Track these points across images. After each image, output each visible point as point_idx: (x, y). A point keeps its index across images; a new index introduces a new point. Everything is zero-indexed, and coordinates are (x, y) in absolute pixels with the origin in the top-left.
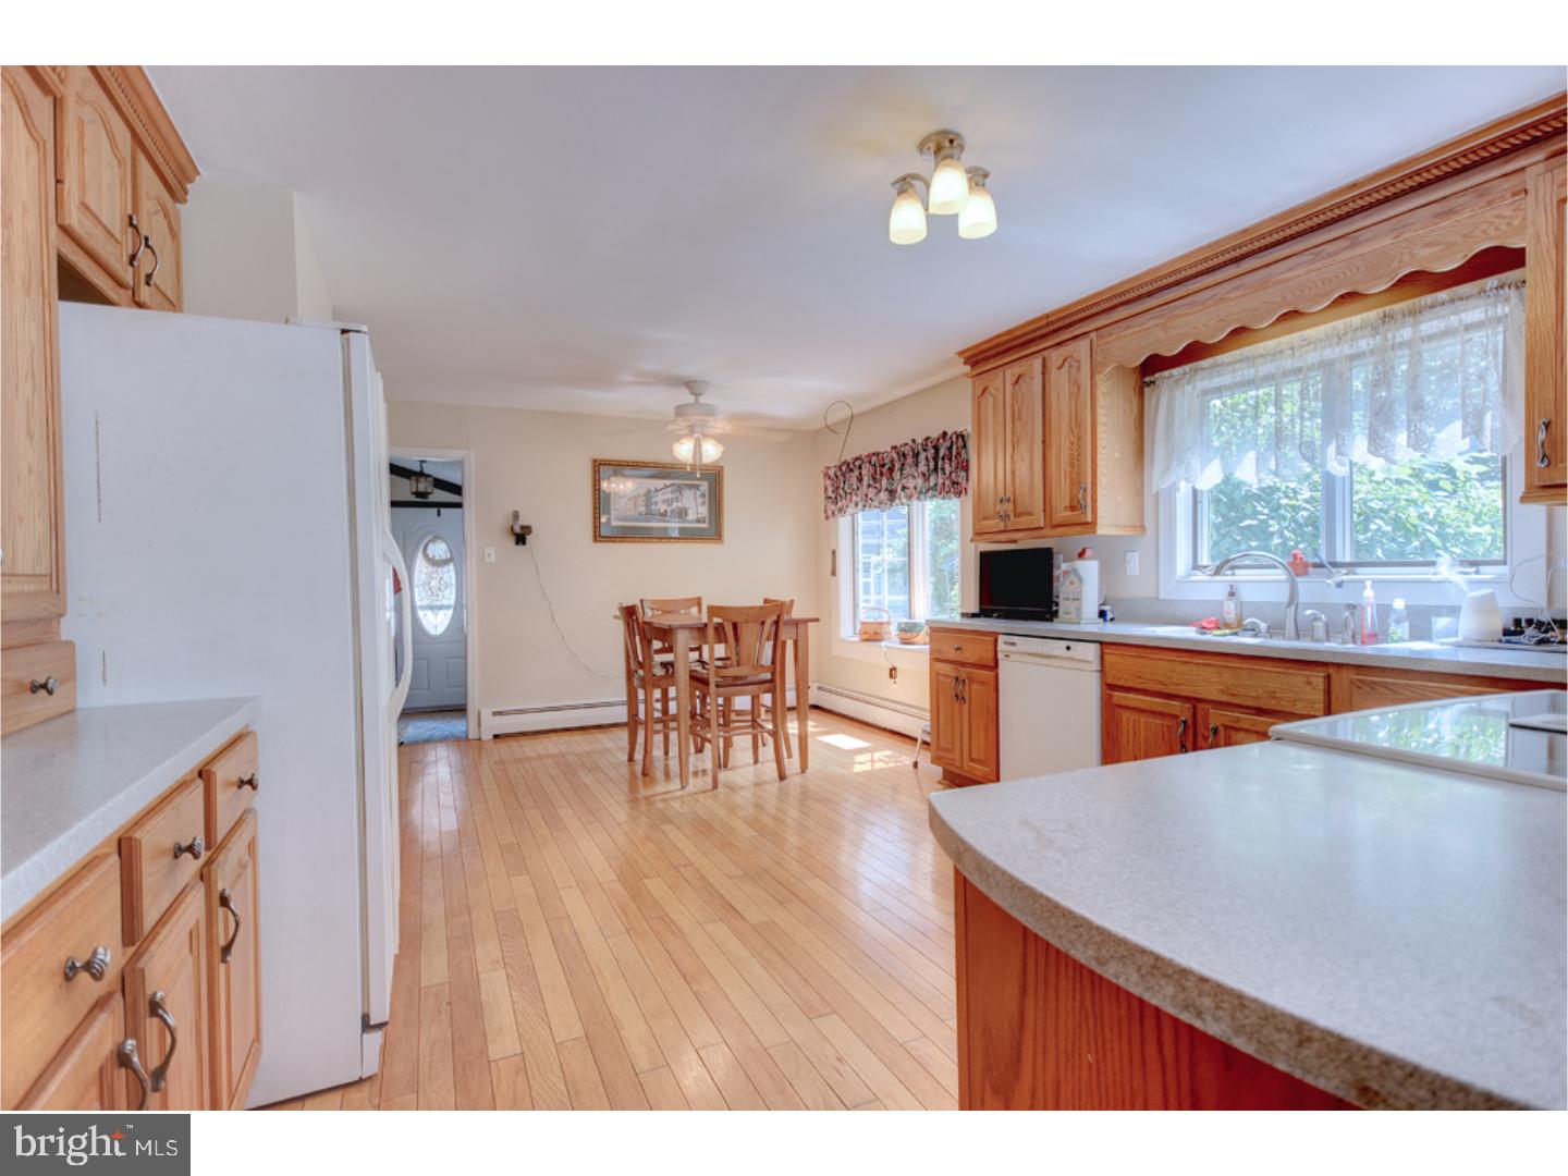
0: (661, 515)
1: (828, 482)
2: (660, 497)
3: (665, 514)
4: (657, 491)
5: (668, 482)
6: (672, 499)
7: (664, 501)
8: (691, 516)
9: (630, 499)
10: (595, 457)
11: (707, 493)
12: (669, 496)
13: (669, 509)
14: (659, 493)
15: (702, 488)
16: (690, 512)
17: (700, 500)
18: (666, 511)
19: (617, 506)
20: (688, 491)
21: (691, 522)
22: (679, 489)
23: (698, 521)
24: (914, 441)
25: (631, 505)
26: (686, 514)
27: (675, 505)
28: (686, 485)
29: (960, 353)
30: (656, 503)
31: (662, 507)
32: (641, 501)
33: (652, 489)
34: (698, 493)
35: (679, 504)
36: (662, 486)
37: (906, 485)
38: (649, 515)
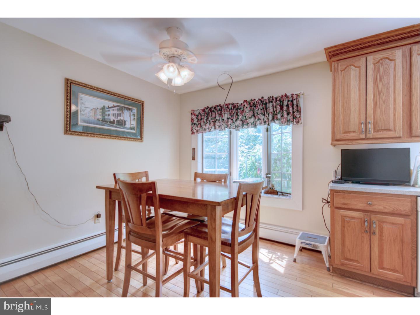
0: (111, 122)
1: (194, 117)
2: (111, 112)
3: (113, 122)
4: (109, 108)
5: (116, 104)
6: (118, 114)
7: (113, 115)
8: (128, 125)
9: (92, 110)
10: (68, 77)
11: (136, 114)
12: (116, 112)
13: (116, 120)
14: (111, 109)
15: (134, 111)
16: (127, 123)
17: (132, 117)
18: (114, 120)
19: (83, 113)
20: (126, 111)
21: (127, 129)
22: (121, 109)
23: (131, 128)
24: (263, 97)
25: (92, 114)
26: (125, 124)
27: (119, 118)
28: (125, 107)
29: (326, 49)
30: (109, 115)
31: (112, 118)
32: (99, 112)
33: (106, 106)
34: (132, 114)
35: (122, 118)
36: (112, 106)
37: (260, 118)
38: (104, 121)
